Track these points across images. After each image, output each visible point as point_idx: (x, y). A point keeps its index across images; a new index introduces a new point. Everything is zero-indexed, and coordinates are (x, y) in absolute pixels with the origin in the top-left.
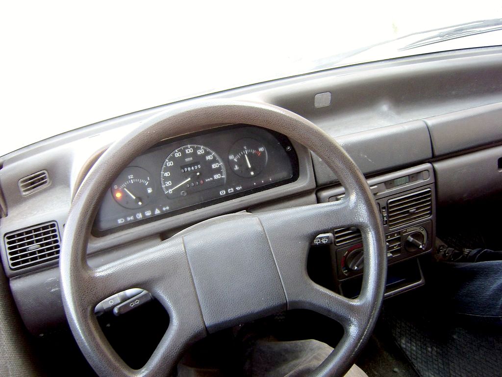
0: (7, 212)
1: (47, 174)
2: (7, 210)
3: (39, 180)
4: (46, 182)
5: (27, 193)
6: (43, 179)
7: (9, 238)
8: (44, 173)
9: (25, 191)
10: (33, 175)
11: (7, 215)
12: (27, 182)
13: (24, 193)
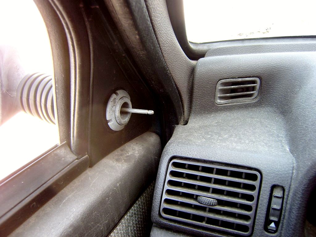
0: (188, 119)
1: (257, 85)
2: (189, 115)
3: (243, 90)
4: (250, 95)
5: (223, 101)
6: (248, 89)
7: (176, 165)
8: (254, 82)
9: (221, 98)
10: (240, 80)
11: (186, 123)
12: (229, 87)
13: (219, 101)
